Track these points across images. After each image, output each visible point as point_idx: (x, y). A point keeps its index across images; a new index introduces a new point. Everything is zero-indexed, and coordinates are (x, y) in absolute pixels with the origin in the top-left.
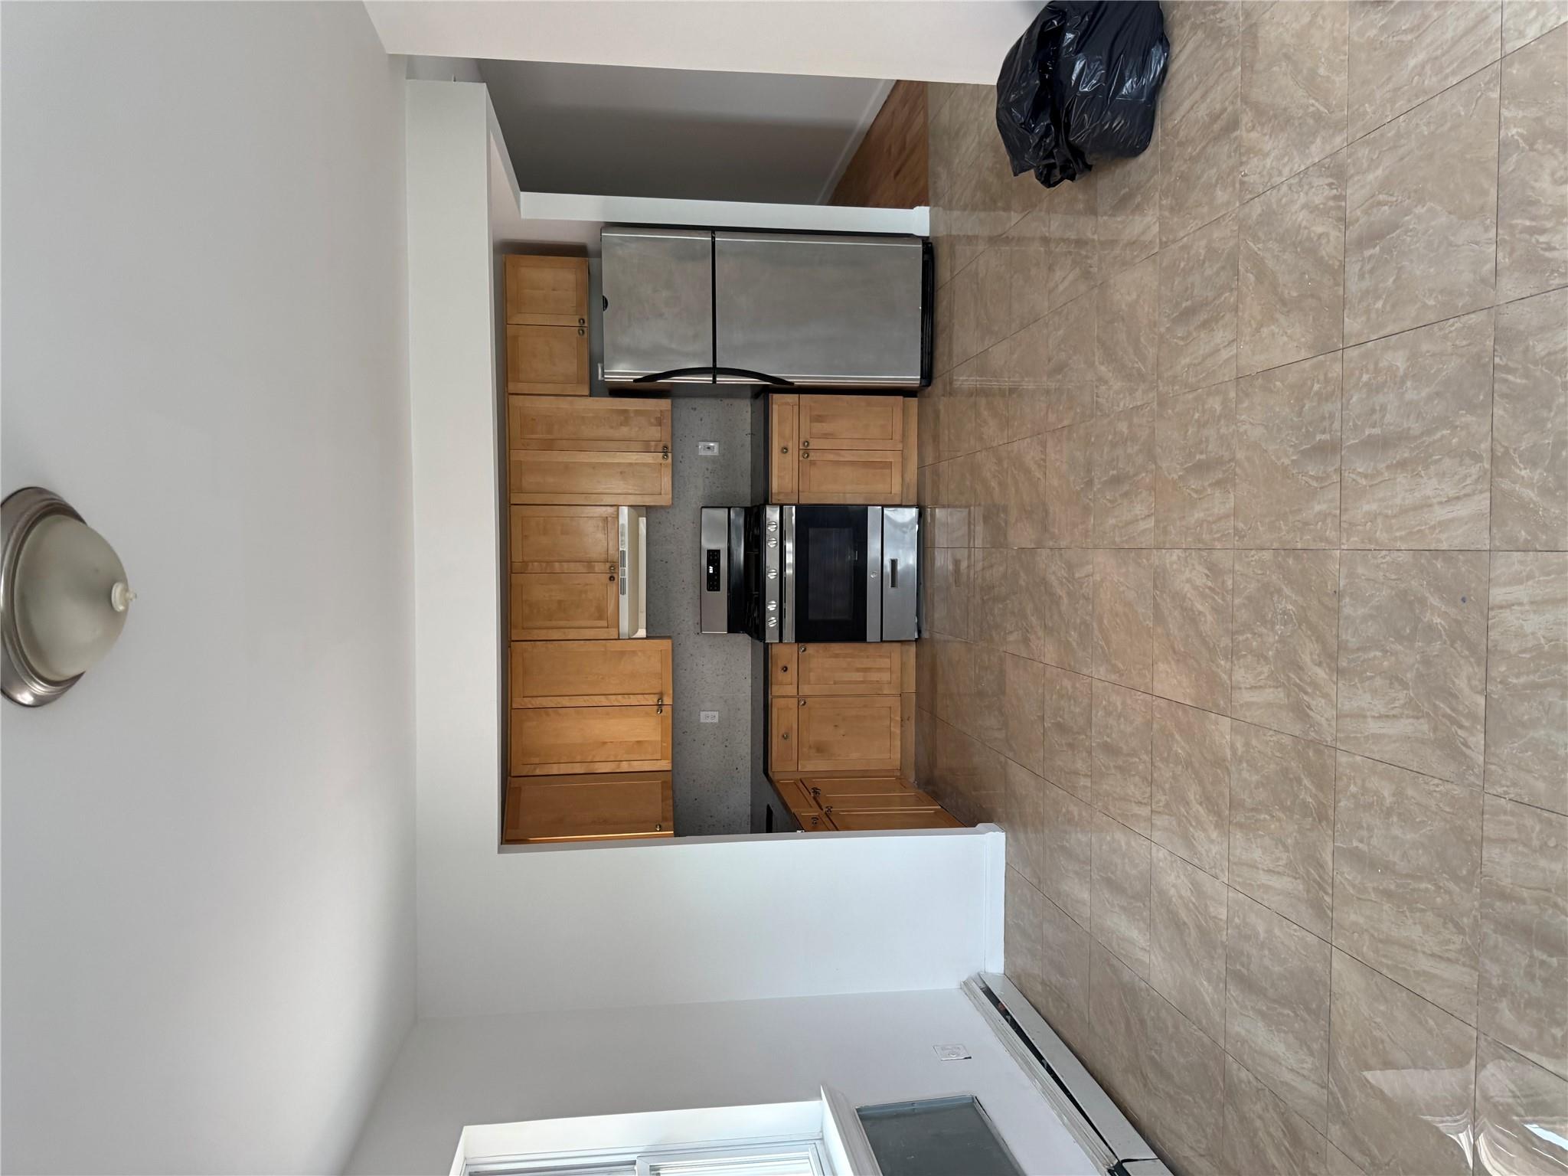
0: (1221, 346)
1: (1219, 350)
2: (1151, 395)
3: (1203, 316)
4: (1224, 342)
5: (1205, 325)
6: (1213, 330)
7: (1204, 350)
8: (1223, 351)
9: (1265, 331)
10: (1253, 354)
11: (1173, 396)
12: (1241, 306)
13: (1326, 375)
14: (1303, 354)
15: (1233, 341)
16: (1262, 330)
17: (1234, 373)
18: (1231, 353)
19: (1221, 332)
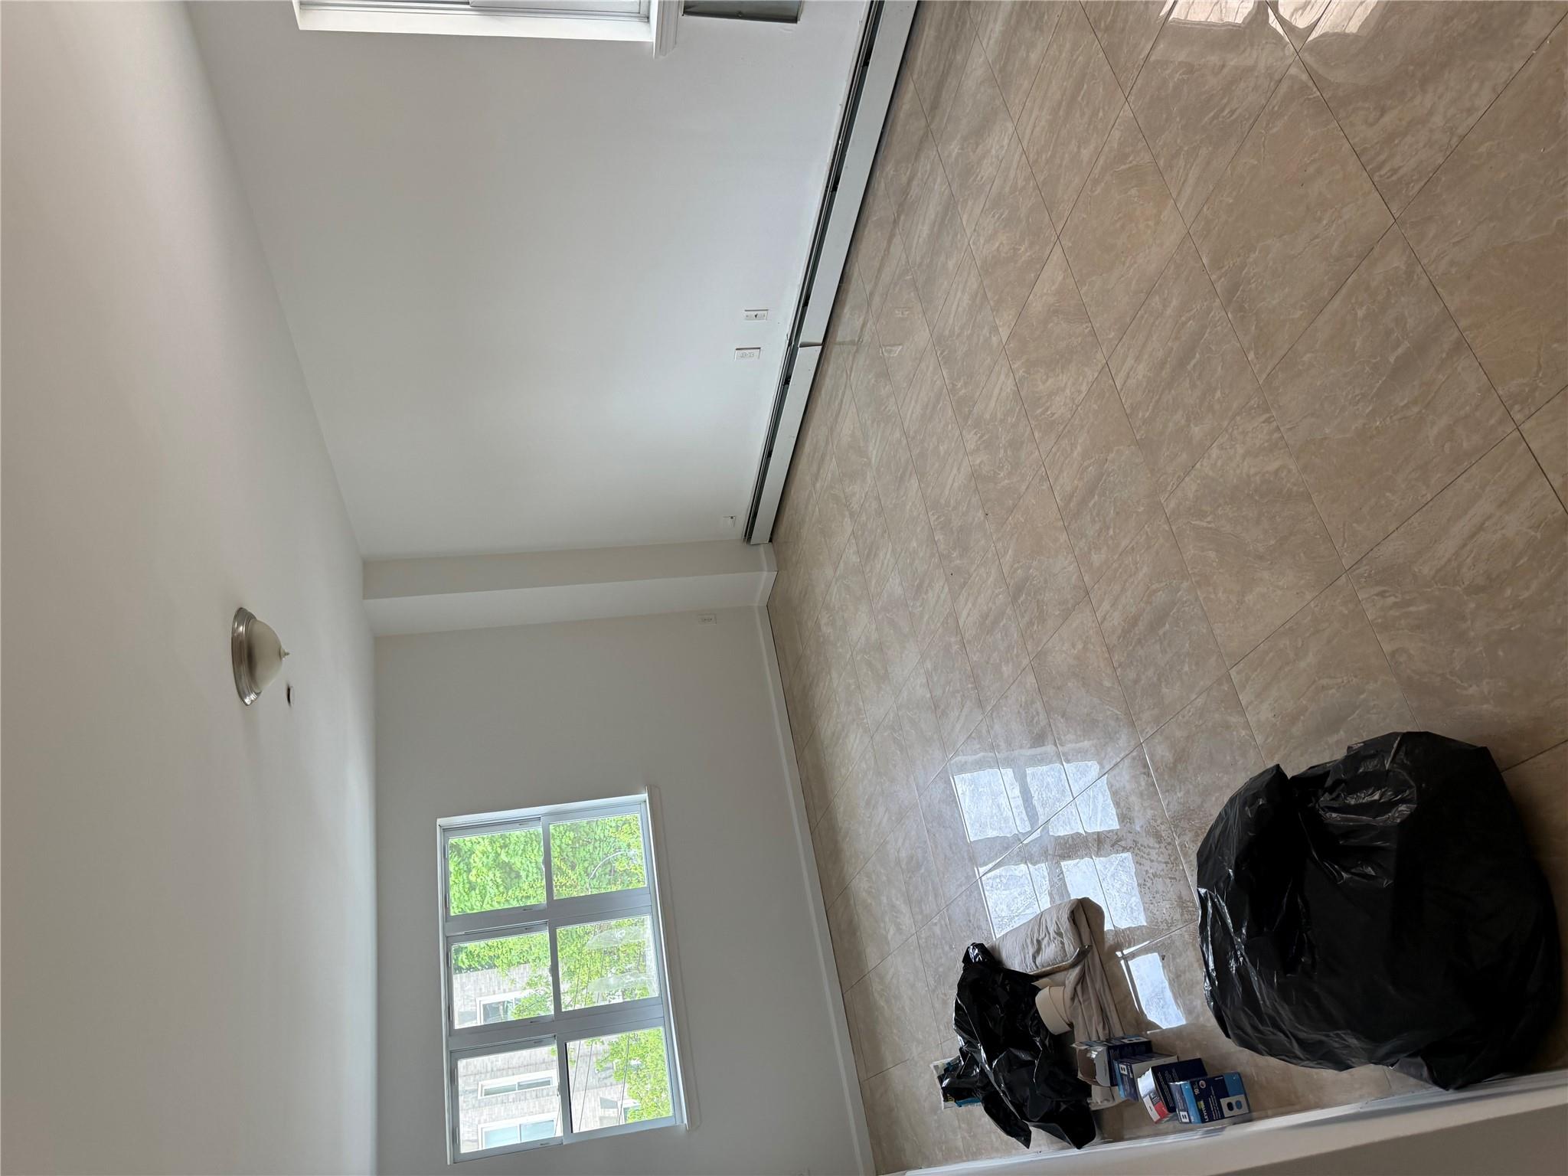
0: (1111, 611)
1: (1111, 607)
2: (1172, 504)
3: (1141, 626)
4: (1110, 616)
5: (1134, 621)
6: (1124, 621)
7: (1126, 597)
8: (1108, 607)
9: (1080, 646)
10: (1082, 623)
11: (1144, 527)
12: (1107, 655)
13: (1033, 639)
14: (1050, 644)
15: (1102, 623)
16: (1083, 645)
17: (1092, 596)
18: (1100, 611)
19: (1116, 624)
